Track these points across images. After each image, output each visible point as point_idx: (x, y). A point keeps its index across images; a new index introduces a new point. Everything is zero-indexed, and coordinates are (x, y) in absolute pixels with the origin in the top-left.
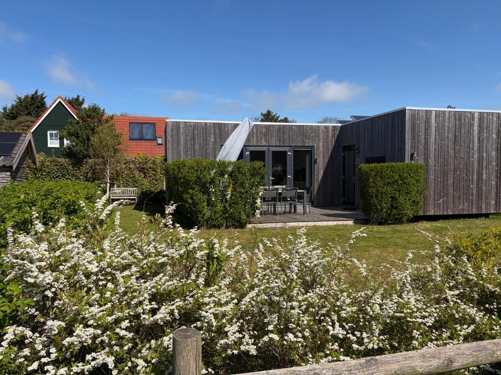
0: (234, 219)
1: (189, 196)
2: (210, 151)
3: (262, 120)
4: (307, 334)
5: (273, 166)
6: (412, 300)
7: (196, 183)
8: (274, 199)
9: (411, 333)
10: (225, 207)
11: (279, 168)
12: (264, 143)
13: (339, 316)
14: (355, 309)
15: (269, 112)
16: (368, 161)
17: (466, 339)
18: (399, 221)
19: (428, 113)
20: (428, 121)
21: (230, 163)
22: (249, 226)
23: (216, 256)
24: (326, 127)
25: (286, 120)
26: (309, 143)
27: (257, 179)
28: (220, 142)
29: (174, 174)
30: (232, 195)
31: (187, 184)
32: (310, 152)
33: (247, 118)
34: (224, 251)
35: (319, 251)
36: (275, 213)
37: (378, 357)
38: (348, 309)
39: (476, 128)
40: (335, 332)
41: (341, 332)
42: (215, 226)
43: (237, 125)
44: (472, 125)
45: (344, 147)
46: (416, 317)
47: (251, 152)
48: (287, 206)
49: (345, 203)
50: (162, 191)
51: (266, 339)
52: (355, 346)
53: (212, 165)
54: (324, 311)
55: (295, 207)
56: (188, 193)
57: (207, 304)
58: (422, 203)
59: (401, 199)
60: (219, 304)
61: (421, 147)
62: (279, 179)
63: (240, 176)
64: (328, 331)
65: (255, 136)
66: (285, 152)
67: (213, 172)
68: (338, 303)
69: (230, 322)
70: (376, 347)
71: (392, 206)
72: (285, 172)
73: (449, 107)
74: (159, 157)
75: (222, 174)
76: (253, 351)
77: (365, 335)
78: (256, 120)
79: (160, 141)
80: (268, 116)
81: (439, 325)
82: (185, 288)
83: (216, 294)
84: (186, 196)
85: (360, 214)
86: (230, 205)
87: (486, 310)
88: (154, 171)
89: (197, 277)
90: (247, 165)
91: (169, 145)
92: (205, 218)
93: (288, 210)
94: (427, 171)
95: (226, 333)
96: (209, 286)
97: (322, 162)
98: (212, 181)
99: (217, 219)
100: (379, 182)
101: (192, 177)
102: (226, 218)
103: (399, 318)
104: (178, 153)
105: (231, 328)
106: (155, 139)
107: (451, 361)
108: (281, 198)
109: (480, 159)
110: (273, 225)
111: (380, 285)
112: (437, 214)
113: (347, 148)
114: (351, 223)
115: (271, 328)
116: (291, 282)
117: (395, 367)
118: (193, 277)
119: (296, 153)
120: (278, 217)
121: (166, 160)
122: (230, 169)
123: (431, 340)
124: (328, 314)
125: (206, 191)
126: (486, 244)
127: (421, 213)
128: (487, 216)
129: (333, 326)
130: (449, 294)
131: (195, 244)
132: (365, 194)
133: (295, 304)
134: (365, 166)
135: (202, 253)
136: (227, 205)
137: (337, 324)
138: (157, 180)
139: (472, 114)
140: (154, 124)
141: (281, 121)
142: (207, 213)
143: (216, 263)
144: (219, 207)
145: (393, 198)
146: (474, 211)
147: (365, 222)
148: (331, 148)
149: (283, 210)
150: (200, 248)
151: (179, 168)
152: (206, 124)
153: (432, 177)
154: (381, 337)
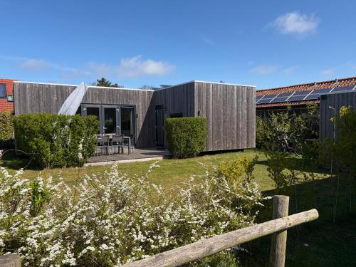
0: (73, 160)
1: (34, 143)
2: (53, 107)
3: (98, 85)
4: (118, 242)
5: (105, 119)
6: (191, 209)
7: (40, 132)
8: (106, 144)
9: (191, 231)
10: (65, 151)
11: (111, 121)
12: (98, 102)
13: (141, 226)
14: (152, 219)
15: (103, 79)
16: (172, 116)
17: (225, 231)
18: (191, 156)
19: (208, 85)
20: (208, 90)
21: (69, 117)
22: (86, 165)
23: (40, 191)
24: (144, 92)
25: (116, 86)
26: (132, 103)
27: (92, 129)
28: (62, 100)
29: (20, 125)
30: (71, 141)
31: (32, 134)
32: (133, 109)
33: (83, 83)
34: (48, 186)
35: (127, 181)
36: (107, 154)
37: (164, 253)
38: (148, 220)
39: (235, 95)
40: (139, 238)
41: (143, 237)
42: (56, 166)
43: (75, 87)
44: (233, 94)
45: (156, 106)
46: (193, 220)
47: (88, 108)
48: (117, 149)
49: (157, 145)
50: (11, 140)
51: (85, 251)
52: (153, 246)
53: (54, 119)
54: (130, 224)
55: (122, 149)
56: (33, 141)
57: (32, 231)
58: (205, 144)
59: (193, 141)
60: (42, 229)
61: (204, 107)
62: (111, 129)
63: (77, 126)
64: (133, 238)
65: (90, 96)
66: (115, 109)
67: (55, 124)
68: (141, 217)
69: (52, 242)
70: (167, 244)
71: (187, 145)
72: (114, 124)
73: (221, 82)
74: (8, 112)
75: (63, 126)
76: (73, 262)
77: (159, 237)
78: (93, 84)
79: (10, 99)
80: (102, 82)
81: (209, 224)
82: (11, 220)
83: (40, 222)
84: (31, 143)
85: (167, 152)
86: (70, 150)
87: (236, 210)
88: (4, 123)
89: (23, 210)
90: (84, 118)
91: (16, 102)
92: (49, 160)
93: (117, 151)
94: (208, 123)
95: (48, 252)
96: (34, 216)
97: (141, 117)
98: (55, 131)
99: (59, 160)
100: (179, 130)
101: (37, 128)
102: (67, 160)
103: (182, 223)
104: (25, 109)
105: (52, 248)
106: (5, 97)
107: (211, 248)
108: (111, 143)
109: (238, 115)
110: (105, 163)
111: (170, 201)
112: (215, 150)
113: (158, 107)
114: (161, 158)
115: (88, 242)
116: (104, 205)
117: (175, 258)
118: (19, 210)
119: (122, 109)
120: (109, 157)
121: (14, 114)
122: (69, 121)
123: (203, 235)
124: (133, 226)
125: (49, 139)
126: (236, 168)
127: (205, 150)
128: (242, 150)
129: (137, 234)
130: (215, 202)
131: (20, 184)
132: (170, 139)
133: (108, 221)
134: (169, 120)
135: (26, 190)
136: (68, 150)
137: (140, 232)
138: (7, 131)
139: (233, 87)
140: (5, 85)
141: (113, 86)
142: (50, 156)
143: (40, 196)
144: (61, 151)
145: (188, 141)
146: (235, 148)
147: (171, 157)
148: (147, 106)
149: (114, 151)
150: (24, 186)
151: (25, 121)
152: (49, 85)
153: (211, 127)
154: (172, 237)
